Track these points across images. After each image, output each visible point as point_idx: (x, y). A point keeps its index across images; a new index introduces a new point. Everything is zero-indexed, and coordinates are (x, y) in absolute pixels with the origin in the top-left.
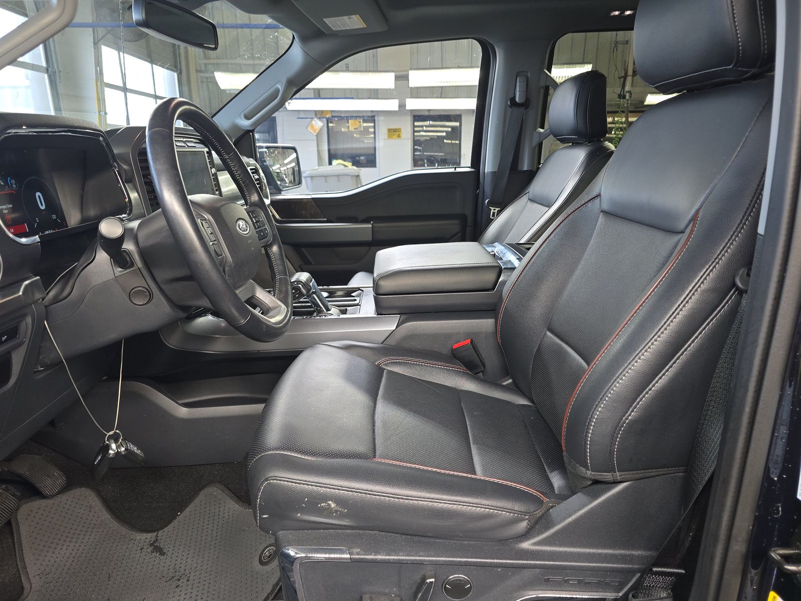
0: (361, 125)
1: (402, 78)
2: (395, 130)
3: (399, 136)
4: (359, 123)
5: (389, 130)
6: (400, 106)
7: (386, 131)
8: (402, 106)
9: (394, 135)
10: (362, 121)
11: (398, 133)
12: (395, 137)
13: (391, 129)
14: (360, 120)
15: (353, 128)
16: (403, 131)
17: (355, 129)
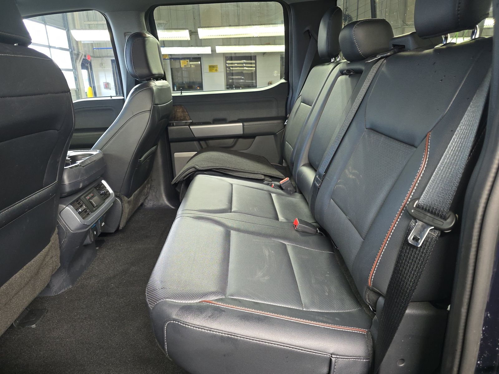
0: (188, 63)
1: (193, 33)
2: (213, 67)
3: (216, 70)
4: (187, 63)
5: (210, 67)
6: (212, 51)
7: (208, 67)
8: (213, 51)
9: (213, 69)
10: (188, 61)
11: (215, 68)
12: (214, 71)
13: (211, 66)
14: (187, 60)
15: (183, 66)
16: (219, 67)
17: (185, 66)
